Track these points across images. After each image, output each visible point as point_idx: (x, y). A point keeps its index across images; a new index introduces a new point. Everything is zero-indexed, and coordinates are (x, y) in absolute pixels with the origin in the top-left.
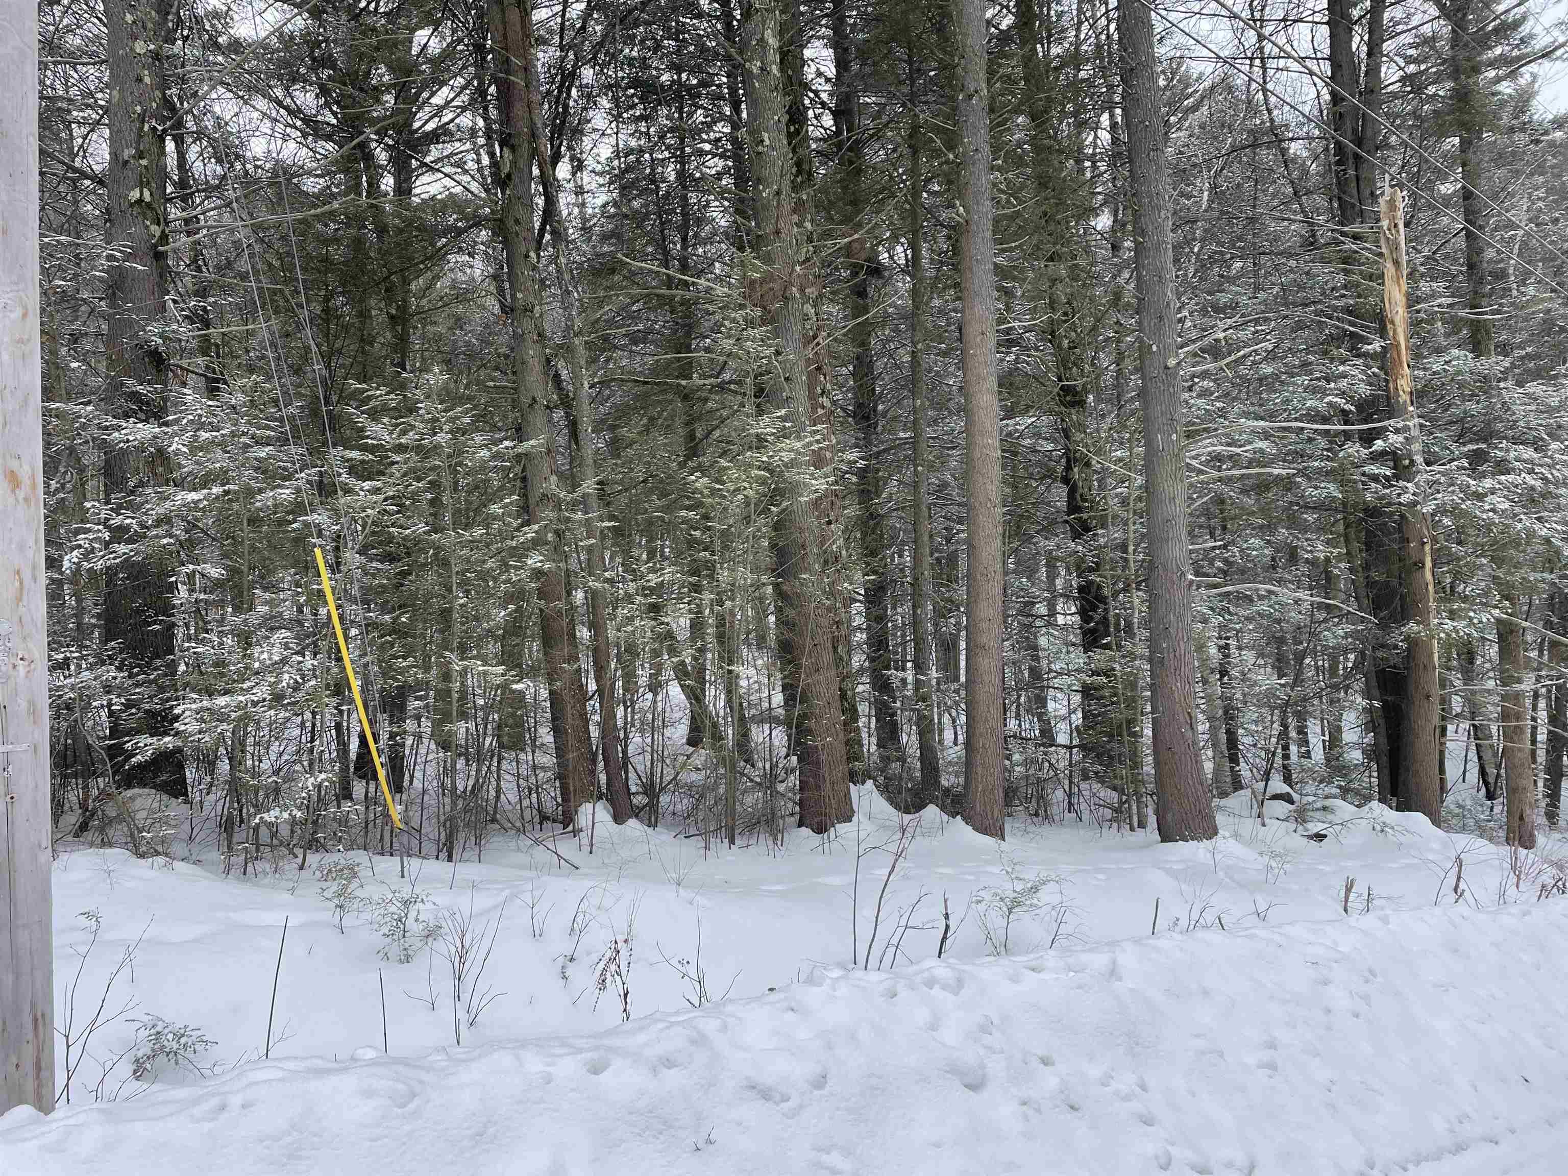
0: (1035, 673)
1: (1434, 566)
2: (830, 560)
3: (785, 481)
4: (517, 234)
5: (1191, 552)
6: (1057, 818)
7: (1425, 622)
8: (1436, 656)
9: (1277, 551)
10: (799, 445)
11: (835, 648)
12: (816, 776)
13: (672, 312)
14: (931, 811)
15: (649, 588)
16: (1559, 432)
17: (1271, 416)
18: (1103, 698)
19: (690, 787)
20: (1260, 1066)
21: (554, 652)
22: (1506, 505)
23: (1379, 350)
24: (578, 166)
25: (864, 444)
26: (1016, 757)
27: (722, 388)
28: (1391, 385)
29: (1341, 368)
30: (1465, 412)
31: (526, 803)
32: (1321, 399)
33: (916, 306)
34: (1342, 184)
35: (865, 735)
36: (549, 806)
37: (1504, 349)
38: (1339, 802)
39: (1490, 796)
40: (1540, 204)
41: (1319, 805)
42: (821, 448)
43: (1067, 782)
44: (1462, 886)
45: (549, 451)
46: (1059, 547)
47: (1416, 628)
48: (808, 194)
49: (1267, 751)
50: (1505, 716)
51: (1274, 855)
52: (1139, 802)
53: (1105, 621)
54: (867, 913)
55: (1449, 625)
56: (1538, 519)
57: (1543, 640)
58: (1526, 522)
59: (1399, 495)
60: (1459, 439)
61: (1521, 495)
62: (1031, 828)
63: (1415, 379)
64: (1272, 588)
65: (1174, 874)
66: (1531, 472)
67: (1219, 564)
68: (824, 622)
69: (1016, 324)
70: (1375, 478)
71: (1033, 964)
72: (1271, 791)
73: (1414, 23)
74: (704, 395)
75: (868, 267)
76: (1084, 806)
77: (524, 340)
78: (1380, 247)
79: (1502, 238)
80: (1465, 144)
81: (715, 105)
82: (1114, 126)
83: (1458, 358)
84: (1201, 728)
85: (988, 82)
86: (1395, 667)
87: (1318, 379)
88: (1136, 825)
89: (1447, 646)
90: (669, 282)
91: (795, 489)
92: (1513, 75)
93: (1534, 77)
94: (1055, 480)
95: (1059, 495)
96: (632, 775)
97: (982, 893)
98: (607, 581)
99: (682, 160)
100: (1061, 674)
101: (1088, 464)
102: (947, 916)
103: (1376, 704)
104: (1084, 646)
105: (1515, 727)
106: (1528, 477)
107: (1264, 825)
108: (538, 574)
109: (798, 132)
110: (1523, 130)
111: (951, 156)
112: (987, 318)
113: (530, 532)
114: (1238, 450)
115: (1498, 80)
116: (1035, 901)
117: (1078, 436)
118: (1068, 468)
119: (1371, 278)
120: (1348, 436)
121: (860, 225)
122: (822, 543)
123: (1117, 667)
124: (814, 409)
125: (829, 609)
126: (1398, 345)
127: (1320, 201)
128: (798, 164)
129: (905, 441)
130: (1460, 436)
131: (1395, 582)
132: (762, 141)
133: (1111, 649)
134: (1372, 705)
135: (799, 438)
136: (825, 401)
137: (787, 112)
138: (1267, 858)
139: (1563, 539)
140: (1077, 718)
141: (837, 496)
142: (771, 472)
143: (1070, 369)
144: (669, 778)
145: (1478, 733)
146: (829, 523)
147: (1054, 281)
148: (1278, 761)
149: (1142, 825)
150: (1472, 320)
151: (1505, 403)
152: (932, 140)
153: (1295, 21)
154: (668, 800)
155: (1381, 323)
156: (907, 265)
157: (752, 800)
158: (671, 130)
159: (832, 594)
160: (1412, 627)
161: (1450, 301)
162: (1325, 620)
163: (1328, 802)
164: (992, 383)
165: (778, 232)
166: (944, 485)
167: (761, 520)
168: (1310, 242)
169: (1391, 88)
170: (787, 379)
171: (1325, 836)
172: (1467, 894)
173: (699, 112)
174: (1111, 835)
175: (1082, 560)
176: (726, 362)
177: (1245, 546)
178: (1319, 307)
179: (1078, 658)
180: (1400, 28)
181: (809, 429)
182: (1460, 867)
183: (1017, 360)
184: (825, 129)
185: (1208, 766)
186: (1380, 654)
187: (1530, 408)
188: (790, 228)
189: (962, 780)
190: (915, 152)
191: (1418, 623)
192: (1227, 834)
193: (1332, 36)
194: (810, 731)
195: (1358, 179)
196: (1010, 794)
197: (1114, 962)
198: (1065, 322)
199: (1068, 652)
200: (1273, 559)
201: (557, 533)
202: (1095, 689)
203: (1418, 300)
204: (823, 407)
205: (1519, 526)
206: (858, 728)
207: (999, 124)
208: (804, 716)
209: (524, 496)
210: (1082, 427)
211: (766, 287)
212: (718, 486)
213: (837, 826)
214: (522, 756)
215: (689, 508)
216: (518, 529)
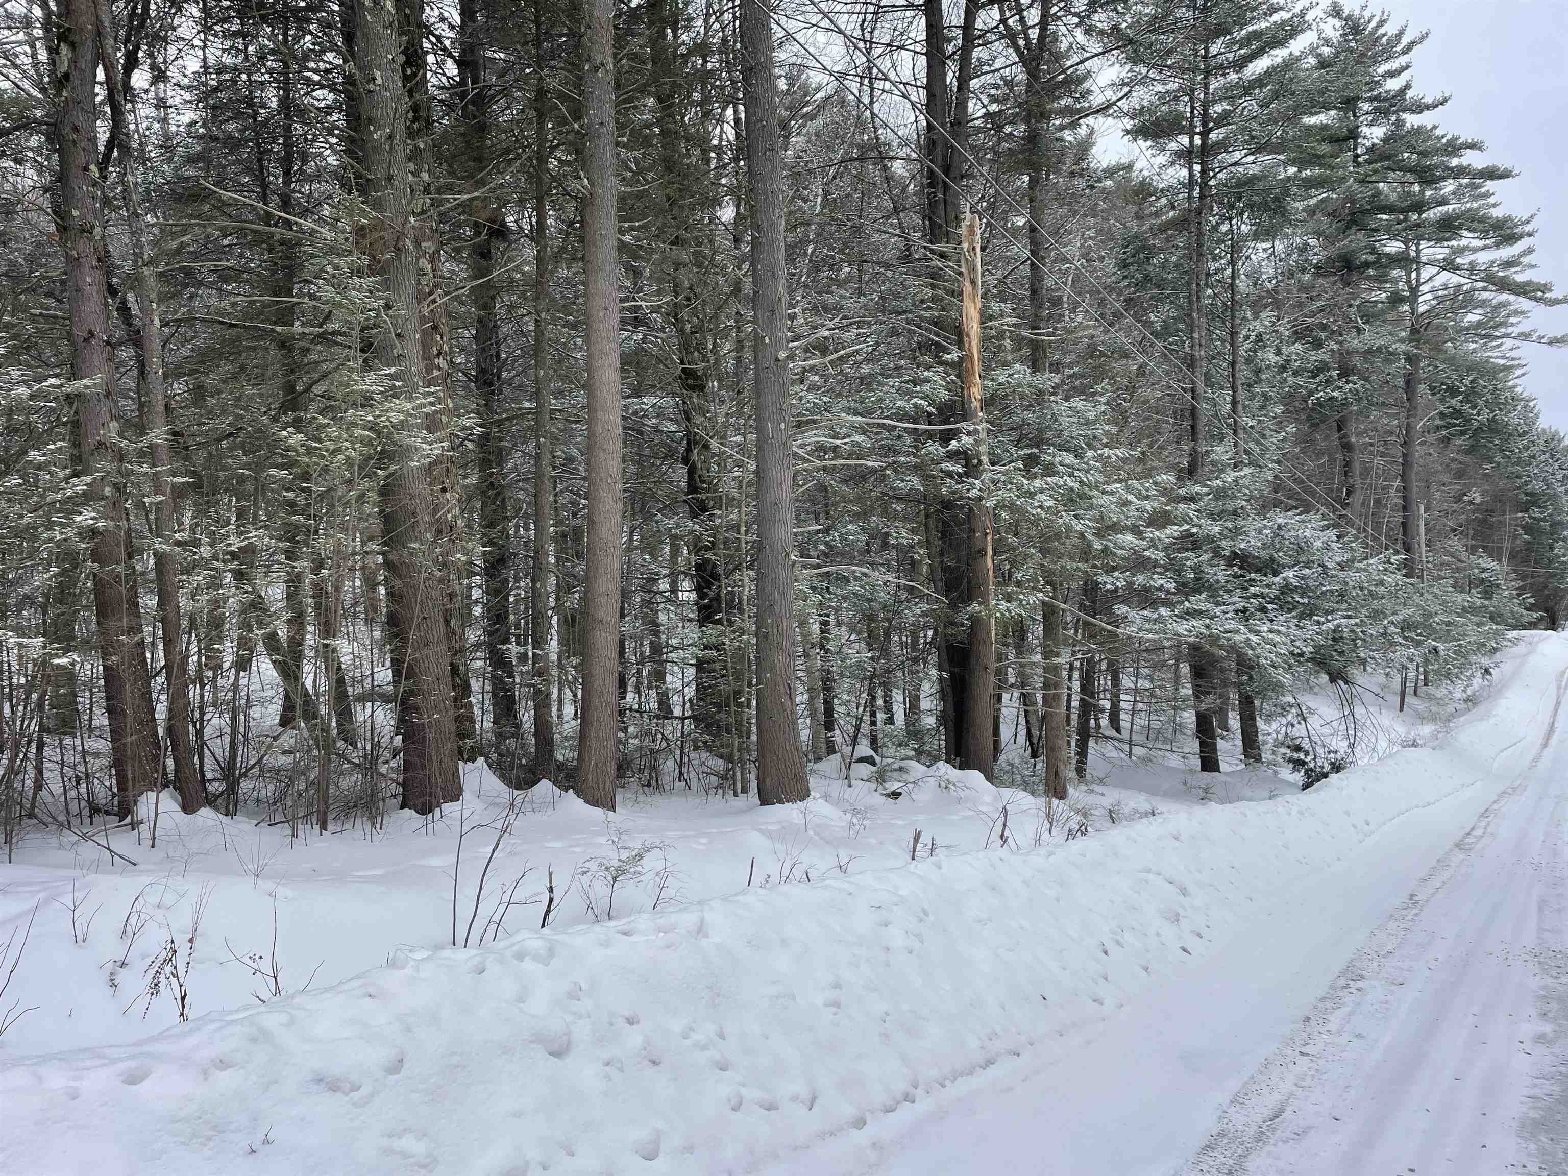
0: (656, 649)
1: (994, 554)
2: (443, 529)
3: (395, 444)
4: (74, 143)
5: (796, 534)
6: (667, 787)
7: (984, 603)
8: (993, 632)
9: (871, 536)
10: (409, 406)
11: (447, 622)
12: (421, 755)
13: (270, 252)
14: (545, 787)
15: (232, 553)
16: (1095, 443)
17: (868, 413)
18: (714, 671)
19: (278, 771)
20: (826, 1005)
21: (112, 624)
22: (1050, 503)
23: (956, 359)
24: (159, 76)
25: (486, 410)
26: (631, 729)
27: (325, 338)
28: (965, 392)
29: (926, 373)
30: (1023, 420)
31: (73, 794)
32: (908, 401)
33: (540, 274)
34: (933, 204)
35: (477, 711)
36: (102, 795)
37: (1056, 367)
38: (913, 763)
39: (1034, 755)
40: (1090, 242)
41: (896, 766)
42: (436, 412)
43: (678, 752)
44: (1007, 833)
45: (108, 394)
46: (678, 526)
47: (978, 608)
48: (426, 143)
49: (856, 717)
50: (1046, 686)
51: (855, 812)
52: (743, 769)
53: (717, 598)
54: (468, 892)
55: (1004, 605)
56: (1076, 516)
57: (1078, 620)
58: (1066, 518)
59: (969, 490)
60: (1017, 444)
61: (1063, 495)
62: (641, 798)
63: (985, 388)
64: (865, 570)
65: (769, 835)
66: (1071, 475)
67: (822, 547)
68: (434, 593)
69: (644, 304)
70: (949, 474)
71: (626, 928)
72: (857, 755)
73: (997, 65)
74: (306, 344)
75: (490, 227)
76: (693, 775)
77: (80, 265)
78: (959, 266)
79: (1060, 269)
80: (1034, 182)
81: (325, 33)
82: (737, 121)
83: (1019, 372)
84: (799, 699)
85: (615, 56)
86: (961, 643)
87: (907, 382)
88: (739, 791)
89: (1003, 624)
90: (267, 218)
91: (407, 452)
92: (1074, 125)
93: (1092, 131)
94: (677, 460)
95: (680, 474)
96: (208, 760)
97: (587, 864)
98: (178, 543)
99: (285, 86)
100: (677, 648)
101: (706, 447)
102: (551, 890)
103: (945, 675)
104: (698, 621)
105: (1054, 694)
106: (1069, 480)
107: (850, 786)
108: (93, 532)
109: (414, 75)
110: (1081, 176)
111: (576, 126)
112: (611, 294)
113: (80, 485)
114: (838, 442)
115: (1062, 128)
116: (639, 869)
117: (699, 420)
118: (689, 450)
119: (952, 293)
120: (930, 435)
121: (482, 183)
122: (435, 511)
123: (727, 641)
124: (429, 370)
125: (441, 581)
126: (972, 356)
127: (917, 220)
128: (415, 109)
129: (529, 411)
130: (1019, 441)
131: (963, 568)
132: (374, 79)
133: (722, 625)
134: (941, 676)
135: (410, 399)
136: (441, 361)
137: (402, 52)
138: (849, 816)
139: (1094, 534)
140: (690, 692)
141: (453, 462)
142: (379, 433)
143: (692, 353)
144: (252, 762)
145: (1026, 699)
146: (444, 490)
147: (678, 265)
148: (865, 728)
149: (745, 790)
150: (1032, 339)
151: (1054, 414)
152: (557, 107)
153: (898, 47)
154: (251, 786)
155: (959, 334)
156: (531, 231)
157: (350, 782)
158: (273, 52)
159: (444, 565)
160: (975, 607)
161: (1014, 321)
162: (908, 600)
163: (904, 764)
164: (614, 360)
165: (390, 179)
166: (570, 460)
167: (365, 484)
168: (906, 257)
169: (977, 123)
170: (398, 335)
171: (900, 794)
172: (1010, 840)
173: (308, 38)
174: (716, 801)
175: (699, 538)
176: (330, 312)
177: (844, 531)
178: (910, 316)
179: (692, 633)
180: (986, 68)
181: (421, 390)
182: (1006, 817)
183: (644, 339)
184: (448, 78)
185: (805, 735)
186: (950, 631)
187: (1073, 420)
188: (404, 175)
189: (576, 754)
190: (541, 117)
191: (980, 604)
192: (818, 795)
193: (929, 67)
194: (416, 709)
195: (945, 201)
196: (623, 767)
197: (702, 921)
198: (688, 306)
199: (684, 627)
200: (867, 544)
201: (117, 487)
202: (708, 663)
203: (991, 318)
204: (439, 369)
205: (1061, 521)
206: (470, 705)
207: (625, 101)
208: (410, 693)
209: (76, 444)
210: (703, 412)
211: (376, 235)
212: (314, 444)
213: (444, 806)
214: (68, 741)
215: (282, 467)
216: (67, 479)
